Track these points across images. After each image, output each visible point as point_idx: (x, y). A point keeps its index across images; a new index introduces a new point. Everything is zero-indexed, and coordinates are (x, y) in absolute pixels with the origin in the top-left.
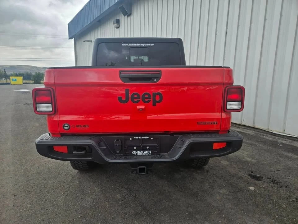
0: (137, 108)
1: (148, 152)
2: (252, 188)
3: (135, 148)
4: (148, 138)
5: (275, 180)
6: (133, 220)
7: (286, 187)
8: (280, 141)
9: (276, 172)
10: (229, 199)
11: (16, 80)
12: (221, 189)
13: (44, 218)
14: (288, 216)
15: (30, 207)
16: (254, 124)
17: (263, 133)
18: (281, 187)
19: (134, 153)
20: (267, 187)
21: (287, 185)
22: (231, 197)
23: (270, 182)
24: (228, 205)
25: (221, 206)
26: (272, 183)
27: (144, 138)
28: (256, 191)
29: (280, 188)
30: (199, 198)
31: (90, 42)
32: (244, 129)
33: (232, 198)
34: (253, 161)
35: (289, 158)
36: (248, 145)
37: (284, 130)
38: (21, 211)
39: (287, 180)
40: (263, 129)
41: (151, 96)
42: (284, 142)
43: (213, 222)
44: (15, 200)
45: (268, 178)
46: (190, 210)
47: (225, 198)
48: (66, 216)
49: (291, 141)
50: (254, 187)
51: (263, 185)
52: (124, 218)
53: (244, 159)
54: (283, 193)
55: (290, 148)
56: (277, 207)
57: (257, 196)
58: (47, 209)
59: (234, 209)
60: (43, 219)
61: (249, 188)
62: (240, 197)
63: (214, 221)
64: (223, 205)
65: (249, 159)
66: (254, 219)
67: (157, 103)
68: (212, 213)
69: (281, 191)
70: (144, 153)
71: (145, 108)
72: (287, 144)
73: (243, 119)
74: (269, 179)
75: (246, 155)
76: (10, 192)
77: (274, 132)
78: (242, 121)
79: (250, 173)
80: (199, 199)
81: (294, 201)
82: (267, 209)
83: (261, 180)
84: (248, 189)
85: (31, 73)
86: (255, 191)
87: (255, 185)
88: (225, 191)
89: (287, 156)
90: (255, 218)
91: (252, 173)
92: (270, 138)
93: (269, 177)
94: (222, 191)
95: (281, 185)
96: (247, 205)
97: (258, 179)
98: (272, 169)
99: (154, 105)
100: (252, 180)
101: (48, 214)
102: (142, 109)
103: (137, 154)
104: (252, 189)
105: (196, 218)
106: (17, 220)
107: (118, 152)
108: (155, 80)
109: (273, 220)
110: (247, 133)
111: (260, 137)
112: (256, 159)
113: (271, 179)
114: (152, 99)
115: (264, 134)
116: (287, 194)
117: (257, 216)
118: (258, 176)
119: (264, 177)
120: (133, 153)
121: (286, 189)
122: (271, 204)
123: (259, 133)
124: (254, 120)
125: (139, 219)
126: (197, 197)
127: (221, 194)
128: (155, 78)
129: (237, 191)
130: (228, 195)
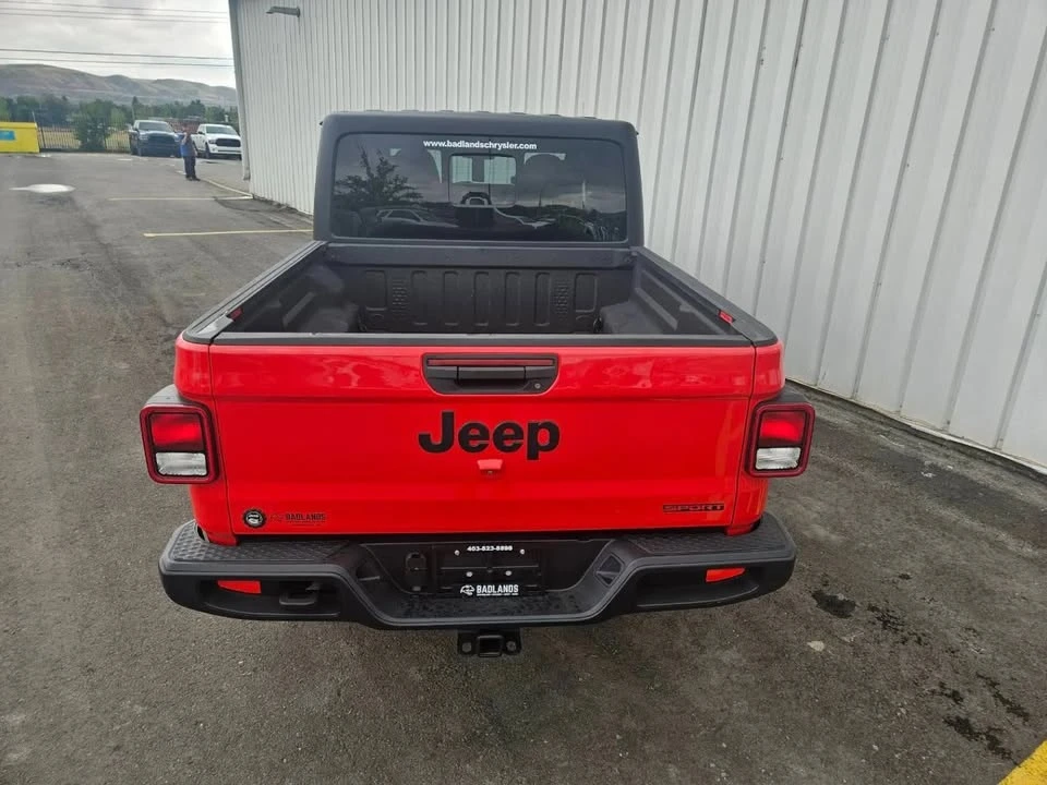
0: (477, 466)
1: (511, 589)
2: (817, 646)
3: (469, 574)
4: (510, 548)
5: (891, 614)
6: (459, 760)
7: (919, 641)
8: (930, 458)
9: (899, 586)
10: (745, 685)
11: (11, 136)
12: (725, 648)
13: (191, 753)
14: (906, 744)
15: (143, 715)
16: (855, 390)
17: (882, 423)
18: (903, 643)
19: (467, 590)
20: (863, 640)
21: (924, 635)
22: (751, 679)
23: (874, 623)
24: (741, 706)
25: (719, 709)
26: (879, 624)
27: (498, 548)
28: (829, 656)
29: (902, 646)
30: (657, 682)
31: (292, 17)
32: (823, 405)
33: (756, 681)
34: (833, 537)
35: (945, 527)
36: (826, 474)
37: (949, 423)
38: (118, 728)
39: (925, 614)
40: (882, 412)
41: (522, 433)
42: (941, 461)
43: (692, 765)
44: (93, 687)
45: (870, 605)
46: (629, 723)
47: (735, 679)
48: (258, 747)
49: (963, 458)
50: (823, 640)
51: (852, 632)
52: (433, 755)
53: (806, 533)
54: (907, 663)
55: (958, 487)
56: (880, 716)
57: (827, 675)
58: (197, 723)
59: (756, 721)
60: (190, 758)
61: (809, 644)
62: (778, 680)
63: (694, 762)
64: (726, 706)
65: (822, 532)
66: (810, 758)
67: (540, 453)
68: (692, 736)
69: (904, 657)
70: (496, 589)
71: (503, 466)
72: (949, 471)
73: (822, 374)
74: (873, 609)
75: (815, 515)
76: (73, 658)
77: (913, 426)
78: (820, 377)
79: (819, 586)
80: (657, 685)
81: (933, 692)
82: (852, 722)
83: (847, 616)
84: (806, 649)
85: (64, 98)
86: (824, 656)
87: (828, 635)
88: (736, 656)
89: (940, 520)
90: (814, 752)
91: (825, 588)
92: (899, 446)
93: (873, 603)
94: (728, 656)
95: (905, 634)
96: (794, 707)
97: (839, 609)
98: (888, 571)
99: (532, 456)
100: (823, 613)
101: (203, 739)
102: (495, 471)
103: (475, 593)
104: (818, 649)
105: (644, 751)
106: (110, 762)
107: (417, 589)
108: (538, 386)
109: (864, 761)
110: (832, 420)
111: (868, 438)
112: (845, 533)
113: (878, 610)
114: (525, 441)
115: (884, 428)
116: (919, 666)
117: (820, 746)
118: (841, 597)
119: (858, 603)
120: (462, 591)
121: (918, 648)
122: (865, 702)
123: (869, 423)
124: (857, 379)
125: (478, 757)
126: (652, 677)
127: (725, 665)
128: (538, 379)
129: (773, 655)
130: (744, 670)
